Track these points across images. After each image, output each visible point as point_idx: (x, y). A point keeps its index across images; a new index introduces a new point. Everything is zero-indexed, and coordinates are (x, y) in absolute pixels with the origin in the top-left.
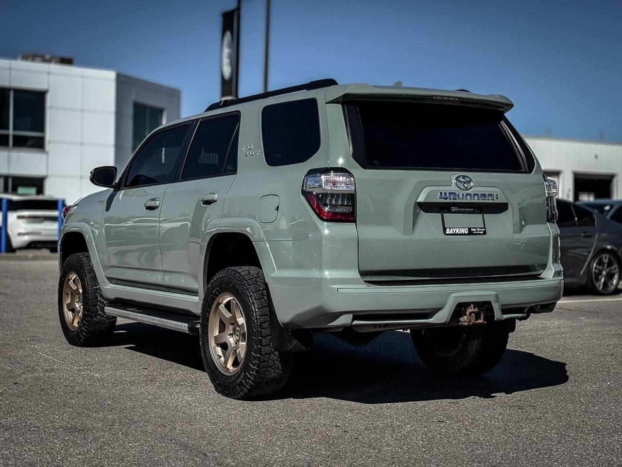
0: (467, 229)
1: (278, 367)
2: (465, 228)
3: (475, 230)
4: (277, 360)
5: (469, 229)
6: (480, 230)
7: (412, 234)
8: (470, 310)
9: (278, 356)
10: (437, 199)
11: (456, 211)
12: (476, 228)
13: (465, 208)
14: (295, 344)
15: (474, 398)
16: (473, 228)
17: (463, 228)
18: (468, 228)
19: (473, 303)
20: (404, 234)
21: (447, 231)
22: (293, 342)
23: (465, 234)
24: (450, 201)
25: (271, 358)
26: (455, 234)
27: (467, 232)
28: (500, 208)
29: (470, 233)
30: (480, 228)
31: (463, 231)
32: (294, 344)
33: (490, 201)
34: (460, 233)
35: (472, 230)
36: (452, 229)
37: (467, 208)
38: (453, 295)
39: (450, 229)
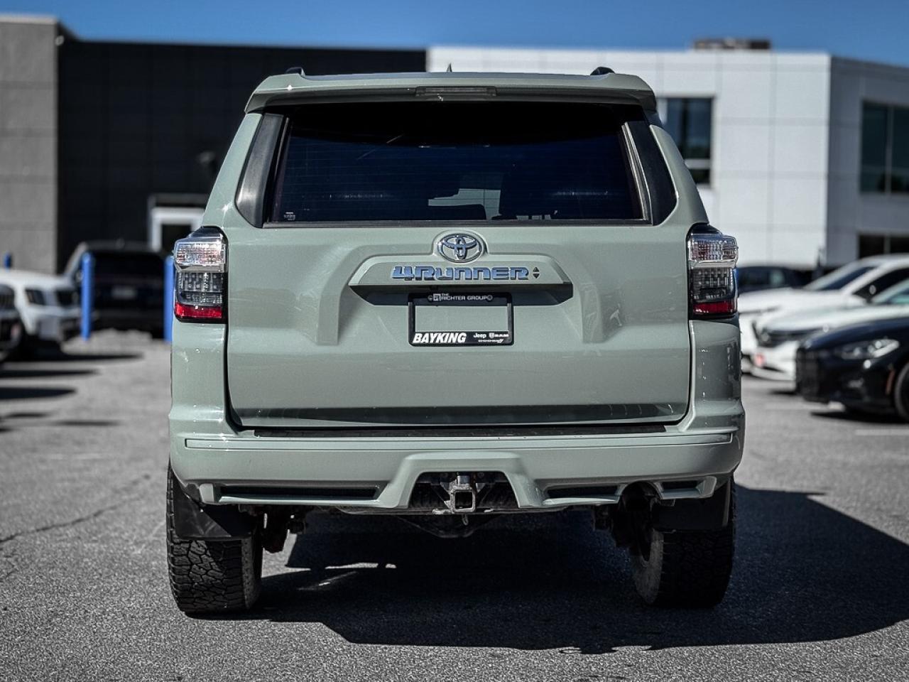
0: (465, 335)
1: (211, 566)
2: (460, 333)
3: (484, 336)
4: (205, 553)
5: (470, 335)
6: (497, 336)
7: (338, 344)
8: (457, 486)
9: (205, 546)
10: (389, 279)
11: (443, 300)
12: (487, 333)
13: (466, 294)
14: (213, 529)
15: (562, 652)
16: (479, 333)
17: (455, 333)
18: (467, 333)
19: (462, 474)
20: (319, 344)
21: (416, 338)
22: (209, 526)
23: (457, 344)
24: (419, 283)
25: (192, 549)
26: (434, 345)
27: (464, 340)
28: (559, 293)
29: (471, 341)
30: (496, 333)
31: (453, 338)
32: (210, 528)
33: (517, 282)
34: (445, 341)
35: (477, 336)
36: (427, 335)
37: (471, 294)
38: (411, 458)
39: (423, 334)
